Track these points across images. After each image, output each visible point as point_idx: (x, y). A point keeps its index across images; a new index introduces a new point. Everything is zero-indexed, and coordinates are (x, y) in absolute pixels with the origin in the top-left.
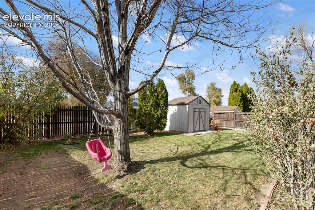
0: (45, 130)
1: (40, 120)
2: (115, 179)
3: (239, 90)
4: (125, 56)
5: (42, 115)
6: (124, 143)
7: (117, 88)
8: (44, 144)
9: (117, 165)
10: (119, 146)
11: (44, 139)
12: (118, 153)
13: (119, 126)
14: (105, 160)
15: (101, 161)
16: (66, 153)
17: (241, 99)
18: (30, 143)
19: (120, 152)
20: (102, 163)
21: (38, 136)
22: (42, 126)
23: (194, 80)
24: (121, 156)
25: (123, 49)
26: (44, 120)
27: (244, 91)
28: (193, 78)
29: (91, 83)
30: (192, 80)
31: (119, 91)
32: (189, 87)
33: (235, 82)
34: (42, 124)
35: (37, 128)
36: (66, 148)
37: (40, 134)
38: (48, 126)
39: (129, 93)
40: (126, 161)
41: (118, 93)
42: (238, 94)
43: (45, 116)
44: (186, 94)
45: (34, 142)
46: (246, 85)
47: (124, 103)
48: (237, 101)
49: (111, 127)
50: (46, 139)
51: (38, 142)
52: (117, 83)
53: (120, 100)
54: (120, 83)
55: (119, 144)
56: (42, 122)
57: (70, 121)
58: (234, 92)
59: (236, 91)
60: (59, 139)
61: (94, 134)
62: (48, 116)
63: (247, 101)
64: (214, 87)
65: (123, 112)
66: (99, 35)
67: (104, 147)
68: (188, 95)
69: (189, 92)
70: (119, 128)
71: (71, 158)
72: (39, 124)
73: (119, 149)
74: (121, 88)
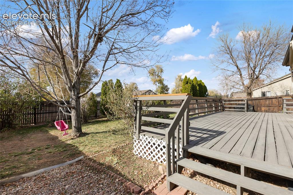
0: (32, 118)
1: (29, 111)
2: (70, 140)
3: (189, 83)
4: (77, 76)
5: (31, 108)
6: (77, 122)
7: (73, 93)
8: (32, 127)
9: (73, 134)
10: (74, 124)
11: (32, 125)
12: (74, 128)
13: (74, 113)
14: (64, 130)
15: (62, 131)
16: (47, 132)
17: (191, 89)
18: (22, 127)
19: (75, 127)
20: (63, 132)
21: (27, 123)
22: (31, 116)
23: (162, 73)
24: (75, 129)
25: (75, 73)
26: (31, 111)
27: (195, 83)
28: (162, 71)
29: (61, 89)
30: (161, 73)
31: (74, 95)
32: (158, 79)
33: (186, 76)
34: (31, 114)
35: (27, 117)
36: (47, 129)
37: (29, 121)
38: (35, 115)
39: (79, 95)
40: (79, 132)
41: (73, 96)
42: (189, 86)
43: (32, 108)
44: (156, 85)
45: (25, 127)
46: (196, 78)
47: (76, 101)
48: (188, 91)
49: (70, 114)
50: (33, 124)
51: (28, 127)
52: (73, 91)
53: (74, 99)
54: (74, 91)
55: (74, 123)
56: (31, 113)
57: (51, 111)
58: (186, 84)
59: (187, 83)
60: (43, 124)
61: (69, 120)
62: (35, 109)
63: (197, 91)
64: (181, 78)
65: (76, 106)
66: (62, 67)
67: (65, 124)
68: (158, 86)
69: (159, 83)
70: (74, 114)
71: (50, 134)
72: (28, 114)
73: (74, 126)
74: (74, 93)
